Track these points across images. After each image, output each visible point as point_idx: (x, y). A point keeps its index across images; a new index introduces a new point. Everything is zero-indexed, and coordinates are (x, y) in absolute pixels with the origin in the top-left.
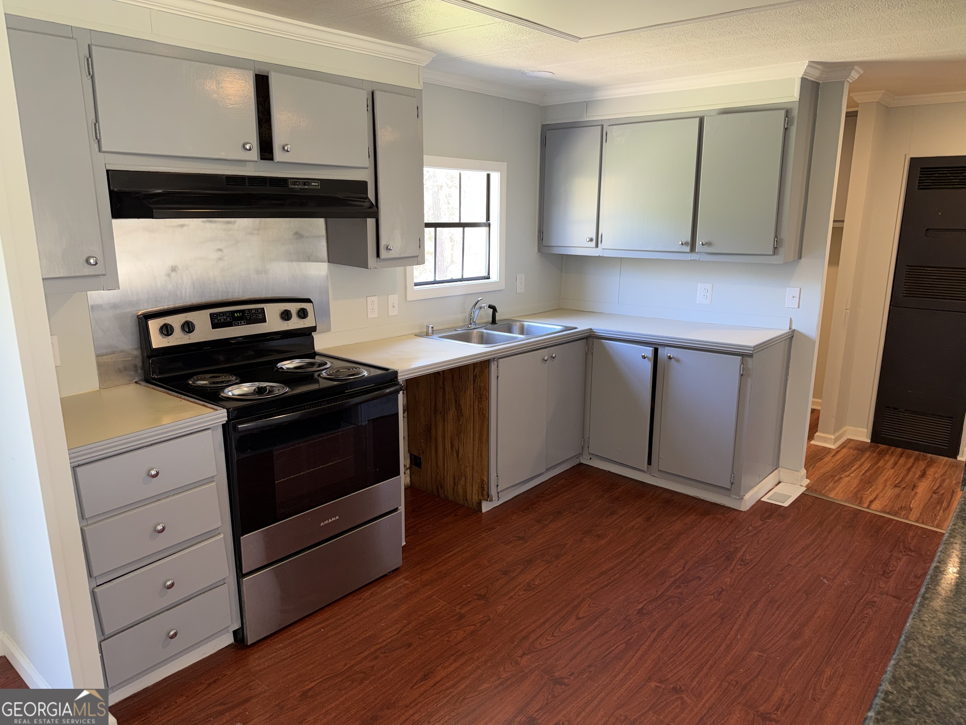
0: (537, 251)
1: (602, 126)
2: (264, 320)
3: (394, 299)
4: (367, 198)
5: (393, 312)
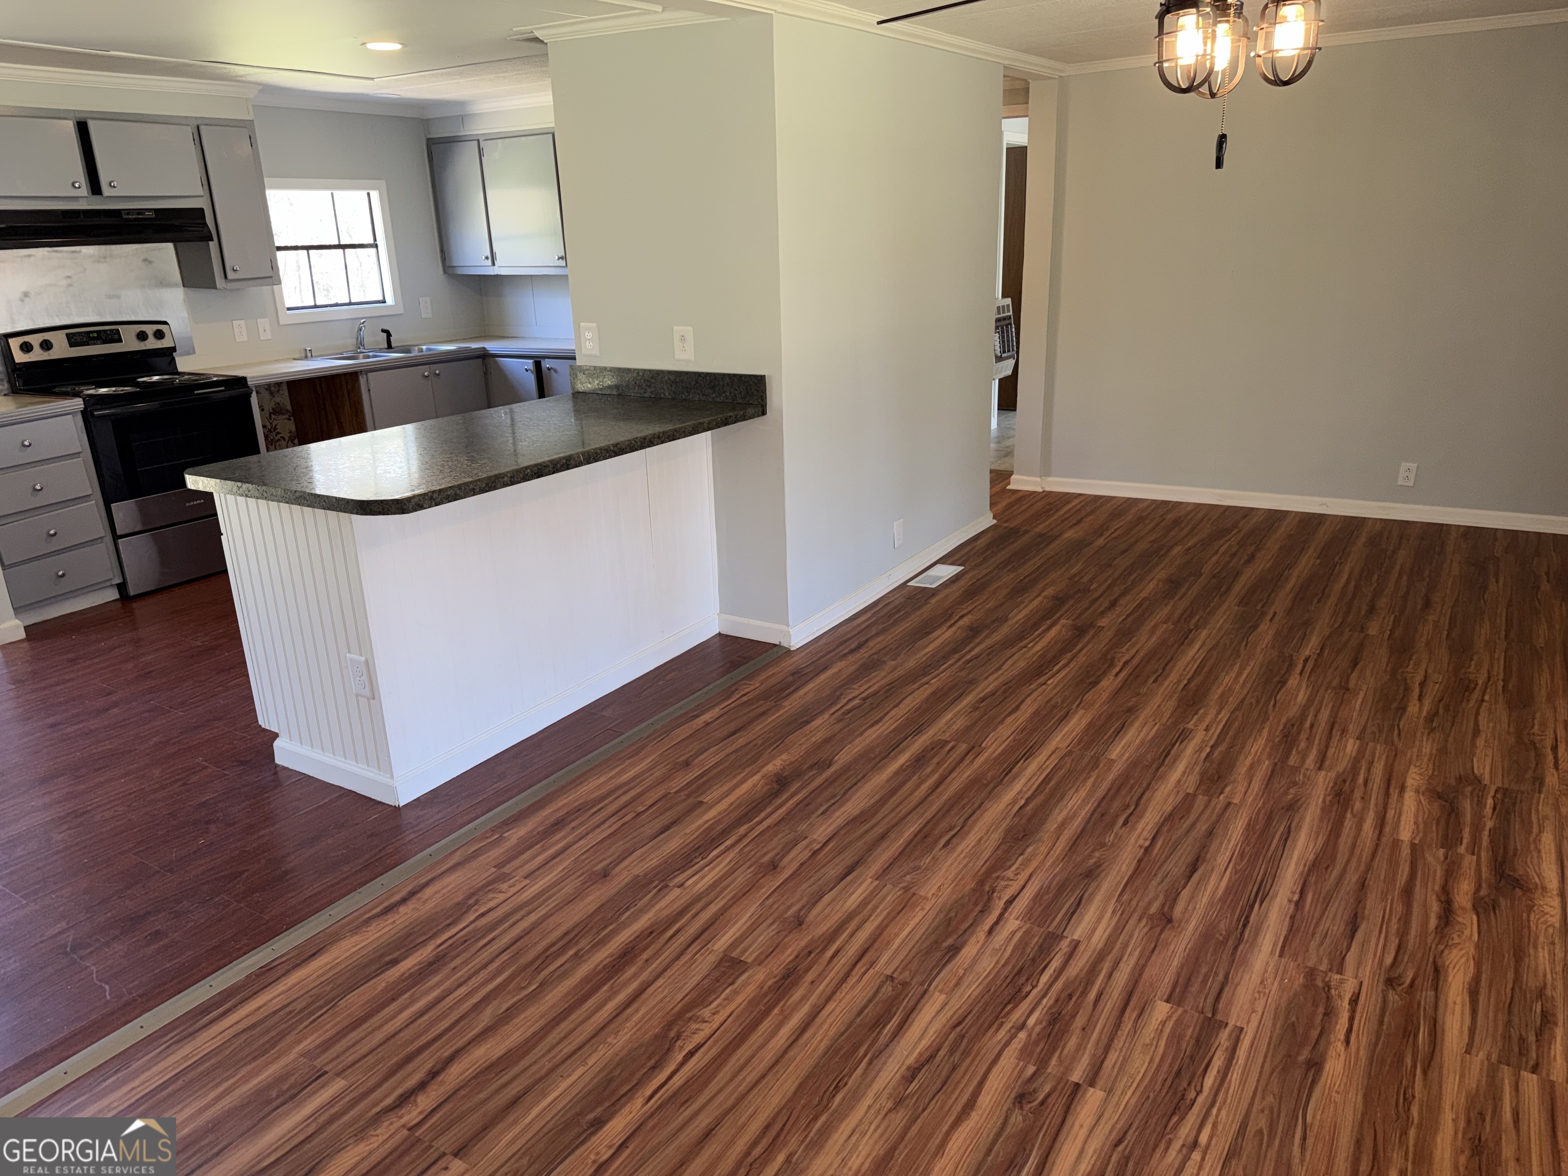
0: (442, 272)
1: (478, 141)
2: (120, 340)
3: (264, 323)
4: (205, 223)
5: (266, 335)
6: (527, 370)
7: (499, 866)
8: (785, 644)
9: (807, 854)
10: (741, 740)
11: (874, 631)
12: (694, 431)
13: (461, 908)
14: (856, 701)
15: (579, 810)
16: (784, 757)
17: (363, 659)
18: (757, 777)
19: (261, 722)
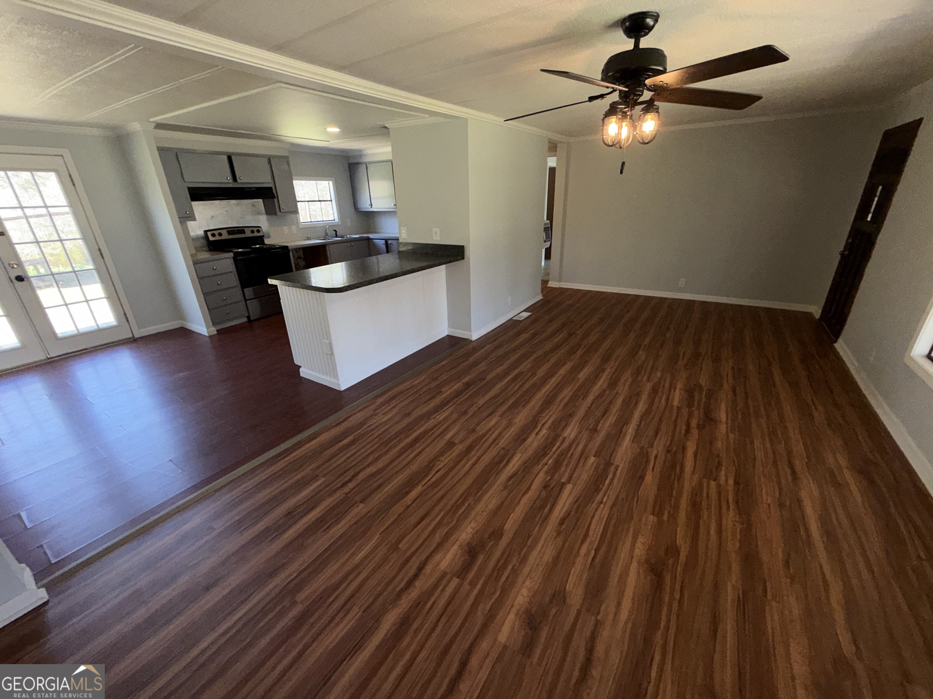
0: (354, 210)
1: (366, 164)
2: (245, 233)
4: (273, 192)
5: (295, 232)
6: (383, 244)
7: (374, 411)
8: (470, 339)
9: (476, 409)
10: (454, 371)
11: (501, 334)
12: (440, 265)
13: (362, 424)
14: (493, 359)
15: (401, 393)
16: (469, 376)
17: (328, 342)
18: (460, 384)
19: (295, 362)
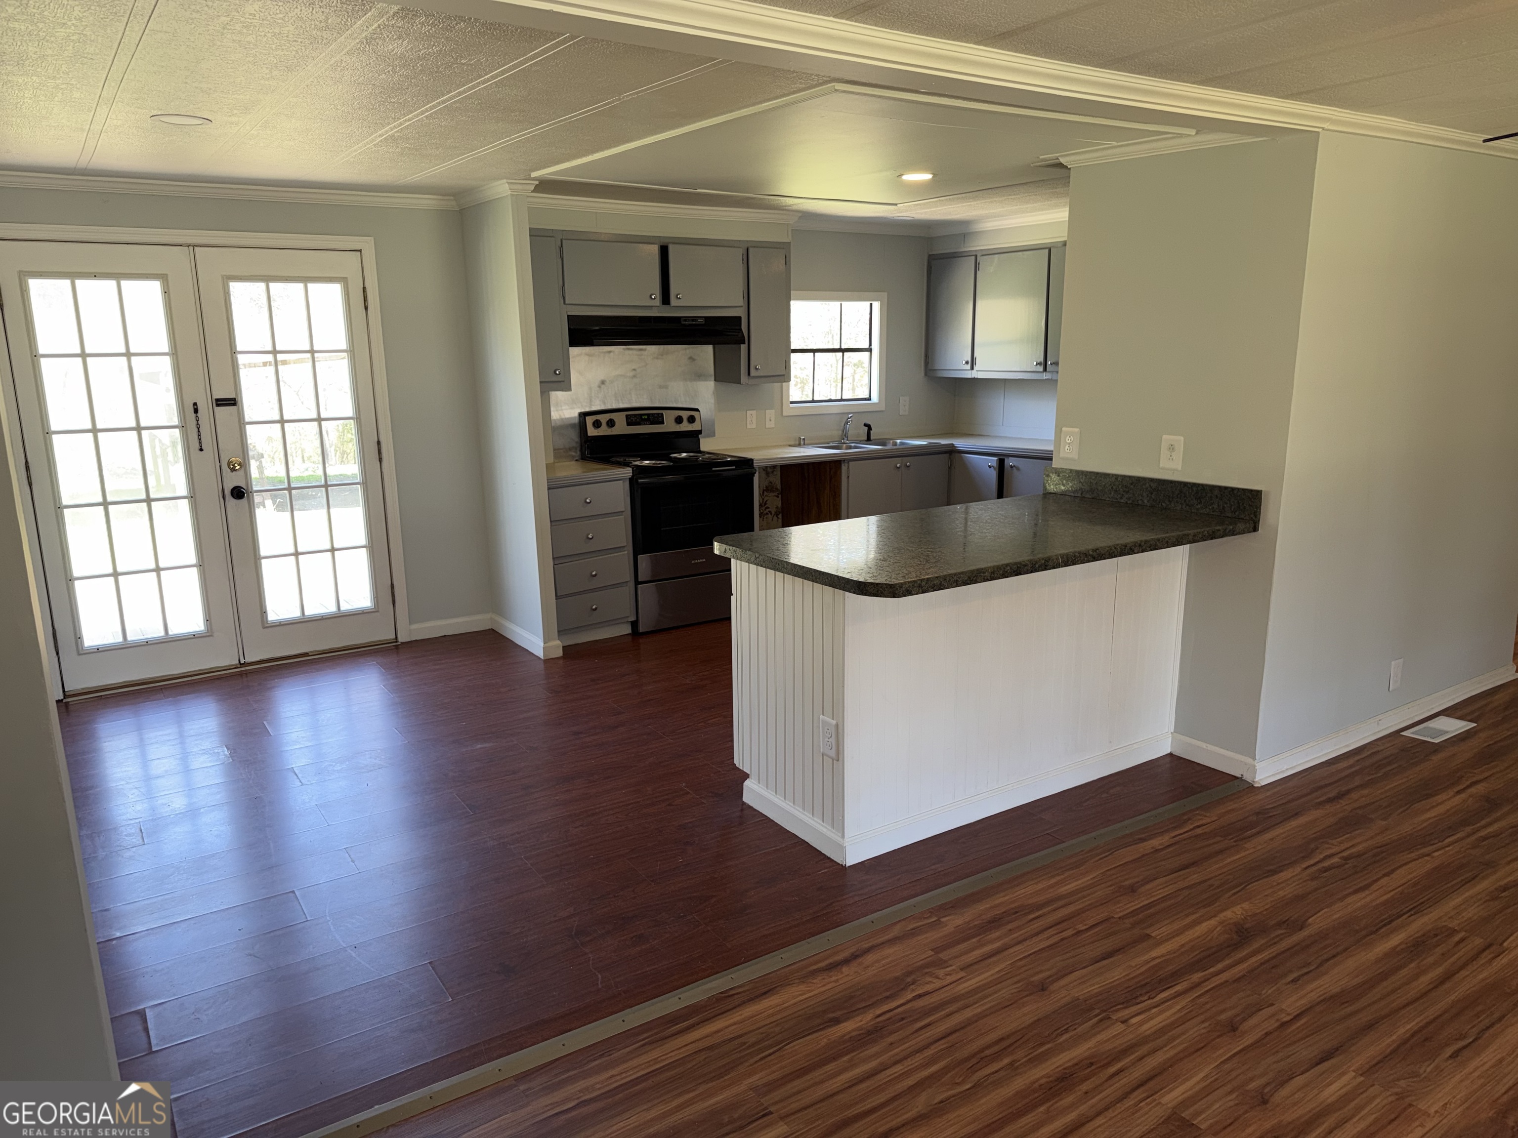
0: (923, 374)
1: (976, 256)
3: (770, 414)
4: (741, 329)
5: (770, 424)
6: (990, 467)
7: (937, 950)
11: (1357, 781)
13: (899, 984)
14: (1335, 860)
15: (1017, 912)
16: (1246, 905)
17: (834, 722)
18: (1213, 922)
19: (736, 761)
